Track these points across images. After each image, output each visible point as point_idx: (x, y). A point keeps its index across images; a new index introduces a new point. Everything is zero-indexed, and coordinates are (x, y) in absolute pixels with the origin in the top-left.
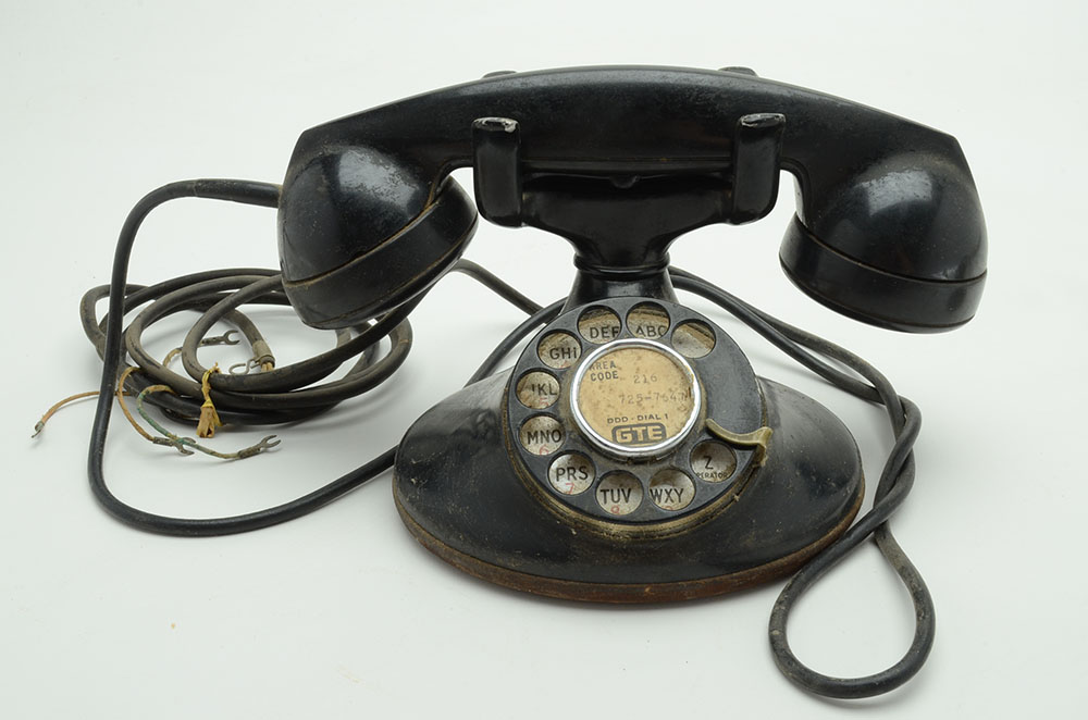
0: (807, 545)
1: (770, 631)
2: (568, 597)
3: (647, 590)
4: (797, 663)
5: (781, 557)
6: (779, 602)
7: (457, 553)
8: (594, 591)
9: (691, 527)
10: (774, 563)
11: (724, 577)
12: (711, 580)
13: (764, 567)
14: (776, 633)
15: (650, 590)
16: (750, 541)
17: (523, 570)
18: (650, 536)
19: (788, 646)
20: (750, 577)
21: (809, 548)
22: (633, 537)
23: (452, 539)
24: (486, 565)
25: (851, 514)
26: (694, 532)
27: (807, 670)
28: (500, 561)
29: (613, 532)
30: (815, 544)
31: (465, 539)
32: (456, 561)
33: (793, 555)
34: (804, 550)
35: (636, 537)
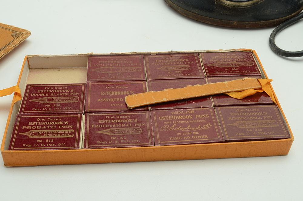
0: (285, 17)
1: (270, 38)
2: (211, 23)
3: (235, 23)
4: (277, 47)
5: (276, 19)
6: (274, 31)
7: (180, 8)
8: (219, 22)
9: (251, 5)
10: (274, 20)
11: (258, 22)
12: (254, 22)
13: (270, 21)
14: (272, 39)
15: (236, 23)
16: (268, 12)
17: (199, 14)
18: (238, 6)
19: (274, 42)
20: (266, 23)
21: (285, 18)
22: (233, 6)
23: (179, 3)
24: (188, 12)
25: (300, 10)
26: (251, 7)
27: (279, 49)
28: (192, 11)
29: (227, 4)
30: (287, 17)
31: (183, 4)
32: (179, 10)
33: (280, 19)
34: (284, 18)
35: (234, 6)
